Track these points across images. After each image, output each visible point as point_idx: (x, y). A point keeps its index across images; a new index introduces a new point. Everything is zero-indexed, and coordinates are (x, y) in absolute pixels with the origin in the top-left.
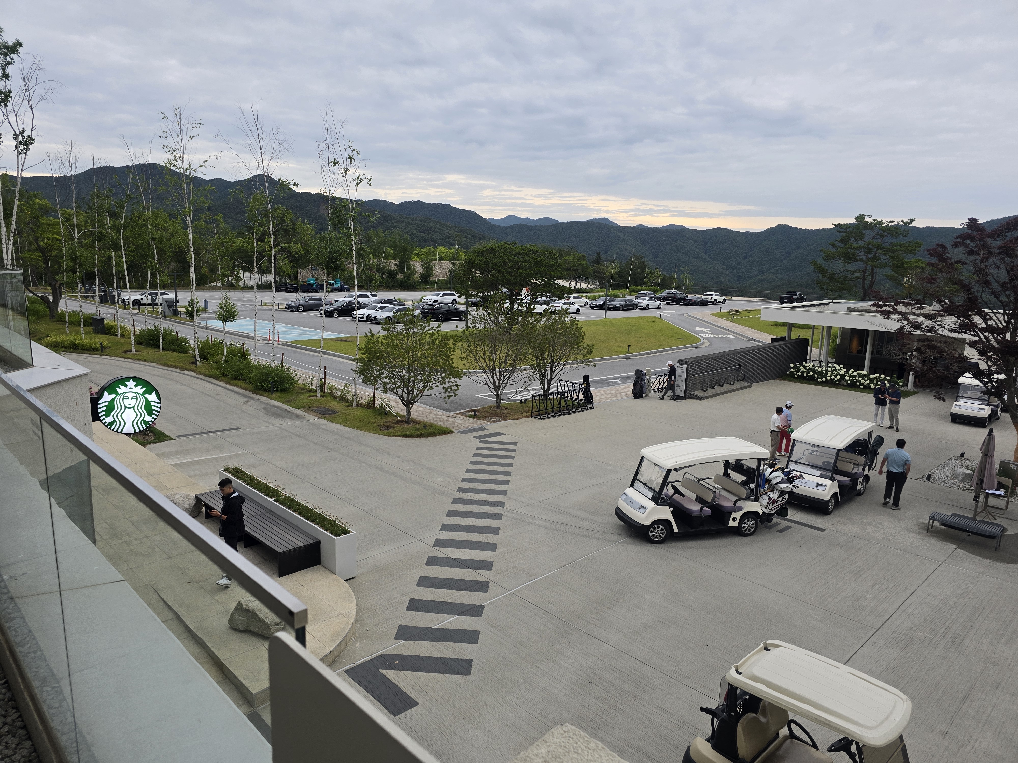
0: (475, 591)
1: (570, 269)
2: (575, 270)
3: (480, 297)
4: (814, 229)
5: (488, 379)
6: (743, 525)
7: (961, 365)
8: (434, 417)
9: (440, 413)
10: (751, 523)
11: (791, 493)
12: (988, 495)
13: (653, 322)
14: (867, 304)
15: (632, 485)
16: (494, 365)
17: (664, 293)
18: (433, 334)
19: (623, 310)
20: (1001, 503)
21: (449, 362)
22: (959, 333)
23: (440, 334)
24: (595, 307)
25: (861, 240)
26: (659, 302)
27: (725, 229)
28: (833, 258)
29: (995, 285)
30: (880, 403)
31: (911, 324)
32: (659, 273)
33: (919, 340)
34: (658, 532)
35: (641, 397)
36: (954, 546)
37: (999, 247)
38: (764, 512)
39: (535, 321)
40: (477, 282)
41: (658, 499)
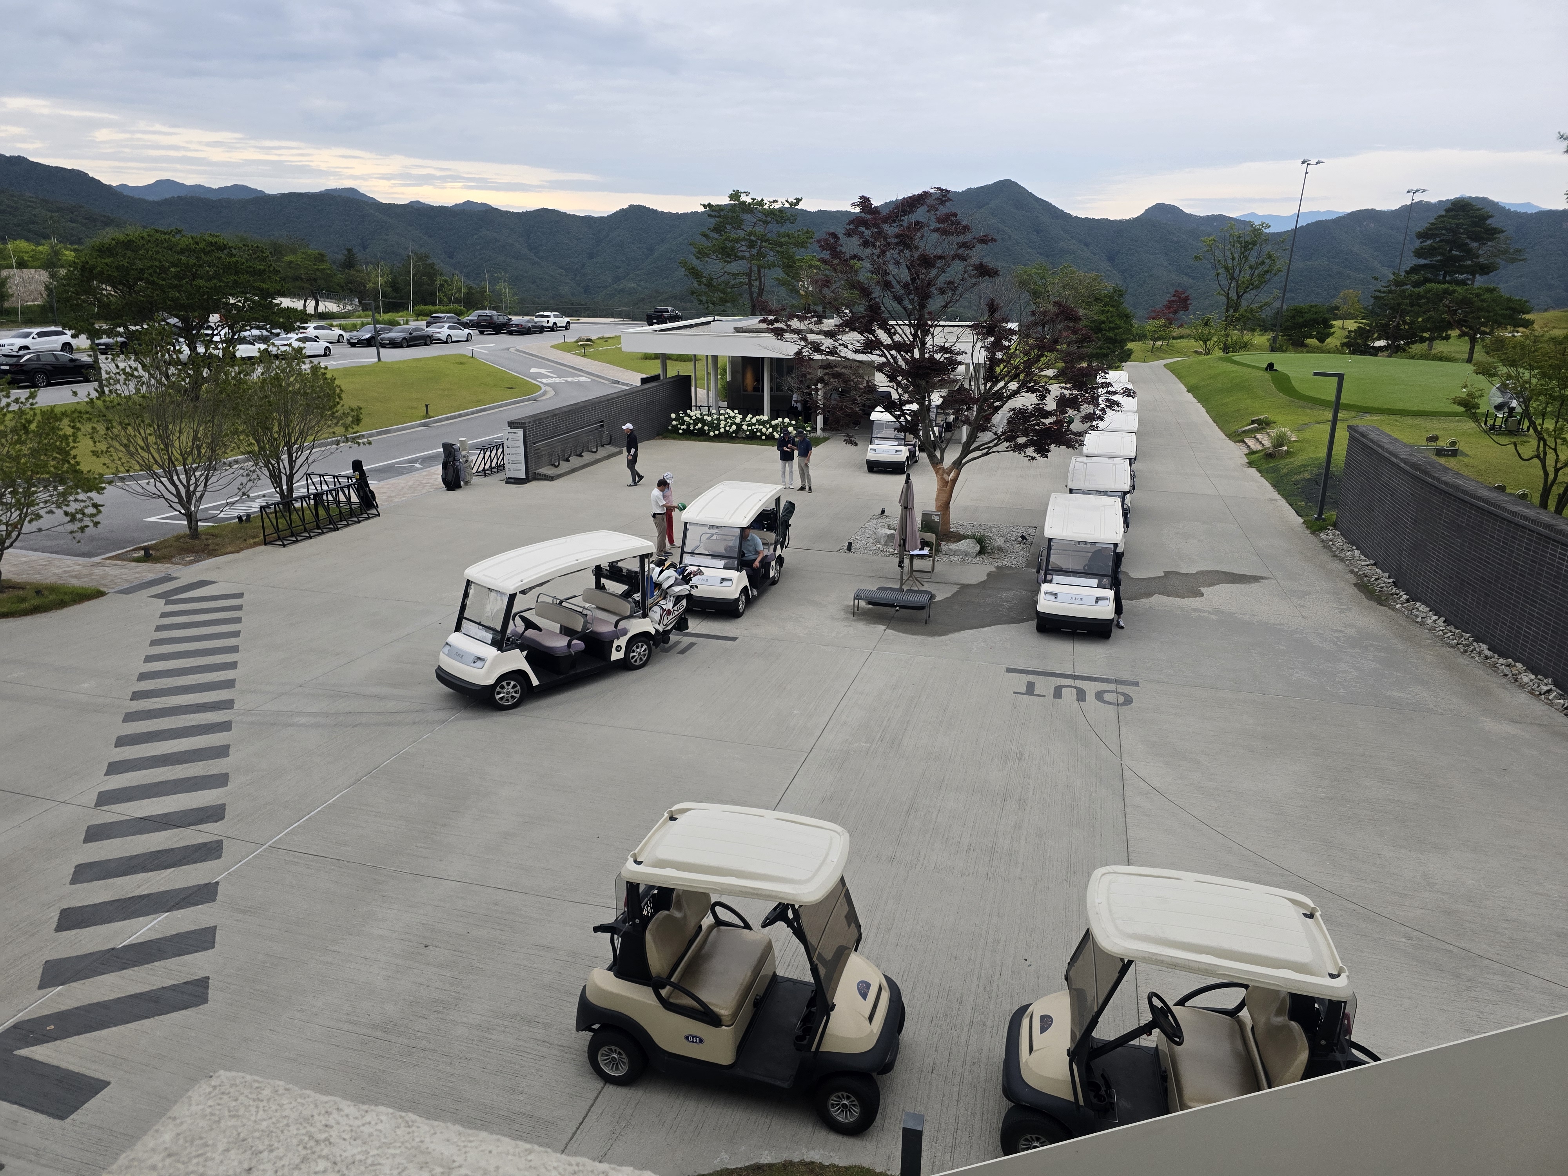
0: (196, 862)
1: (302, 279)
2: (312, 280)
3: (121, 335)
4: (680, 212)
5: (164, 486)
6: (632, 655)
7: (870, 396)
8: (57, 571)
9: (69, 562)
10: (641, 650)
11: (689, 597)
12: (912, 557)
13: (461, 363)
14: (754, 322)
15: (458, 628)
16: (170, 459)
17: (473, 316)
18: (22, 412)
19: (408, 346)
20: (926, 564)
21: (69, 462)
22: (864, 353)
23: (38, 412)
24: (358, 343)
25: (739, 228)
26: (467, 331)
27: (554, 211)
28: (708, 256)
29: (897, 288)
30: (786, 457)
31: (810, 346)
32: (460, 283)
33: (821, 367)
34: (510, 691)
35: (459, 487)
36: (883, 627)
37: (897, 236)
38: (657, 630)
39: (240, 373)
40: (108, 305)
41: (501, 642)
